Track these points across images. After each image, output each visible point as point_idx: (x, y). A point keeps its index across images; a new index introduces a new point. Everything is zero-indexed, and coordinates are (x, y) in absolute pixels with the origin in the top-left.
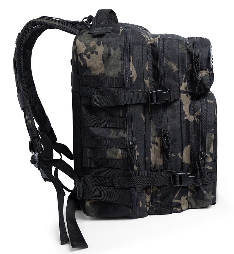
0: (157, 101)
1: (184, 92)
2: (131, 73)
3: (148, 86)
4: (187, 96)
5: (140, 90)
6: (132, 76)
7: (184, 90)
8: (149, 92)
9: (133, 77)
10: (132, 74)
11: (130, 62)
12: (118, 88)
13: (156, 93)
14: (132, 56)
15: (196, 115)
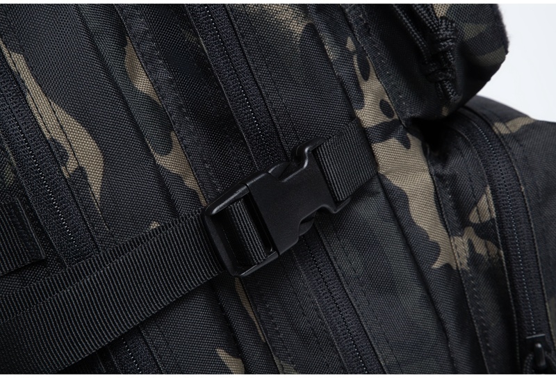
0: (269, 243)
1: (385, 132)
2: (57, 154)
3: (190, 182)
4: (407, 144)
5: (154, 225)
6: (71, 166)
7: (382, 118)
8: (206, 212)
9: (80, 169)
10: (64, 156)
11: (21, 92)
12: (18, 271)
13: (248, 200)
14: (20, 50)
15: (474, 226)
